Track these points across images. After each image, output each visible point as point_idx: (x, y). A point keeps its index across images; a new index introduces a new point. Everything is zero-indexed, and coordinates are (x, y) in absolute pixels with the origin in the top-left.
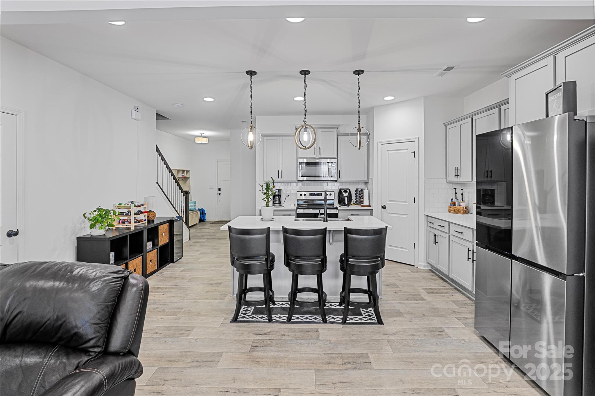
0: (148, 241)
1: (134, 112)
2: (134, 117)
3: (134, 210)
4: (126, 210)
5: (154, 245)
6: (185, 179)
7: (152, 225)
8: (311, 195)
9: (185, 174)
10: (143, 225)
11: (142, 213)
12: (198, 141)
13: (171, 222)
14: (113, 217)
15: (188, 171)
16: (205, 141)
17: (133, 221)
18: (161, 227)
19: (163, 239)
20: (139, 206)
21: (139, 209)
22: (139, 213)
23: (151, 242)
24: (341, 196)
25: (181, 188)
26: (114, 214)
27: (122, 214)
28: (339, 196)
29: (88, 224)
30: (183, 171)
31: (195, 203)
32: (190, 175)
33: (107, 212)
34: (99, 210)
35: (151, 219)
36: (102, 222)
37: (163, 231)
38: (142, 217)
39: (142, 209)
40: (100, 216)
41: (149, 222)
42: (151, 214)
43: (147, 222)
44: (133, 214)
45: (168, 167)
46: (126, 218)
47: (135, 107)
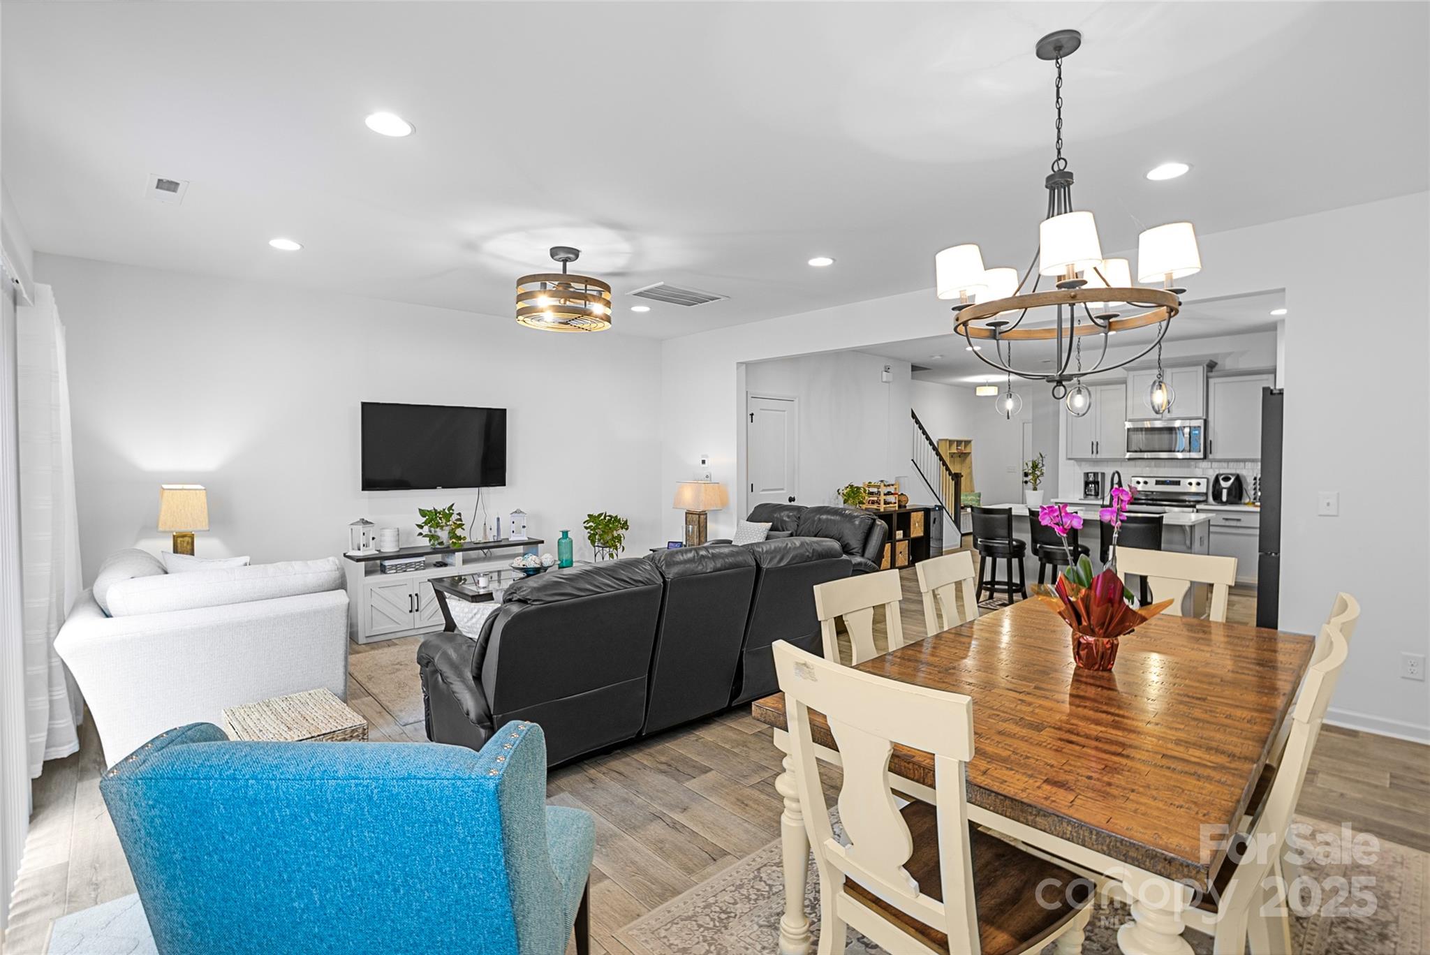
0: (898, 530)
1: (884, 373)
2: (884, 380)
3: (884, 490)
4: (875, 490)
5: (905, 535)
6: (963, 456)
7: (903, 510)
8: (1158, 483)
9: (962, 447)
10: (893, 509)
11: (892, 494)
12: (981, 392)
13: (927, 511)
14: (864, 494)
15: (967, 443)
16: (993, 391)
17: (882, 502)
18: (913, 514)
19: (917, 531)
20: (889, 485)
21: (889, 489)
22: (889, 493)
23: (902, 532)
24: (1217, 487)
25: (947, 469)
26: (865, 491)
27: (871, 493)
28: (1214, 486)
29: (841, 499)
30: (959, 443)
31: (980, 497)
32: (974, 449)
33: (858, 488)
34: (852, 486)
35: (903, 504)
36: (854, 498)
37: (917, 520)
38: (891, 499)
39: (892, 489)
40: (853, 492)
41: (900, 506)
42: (903, 498)
43: (897, 505)
44: (882, 494)
45: (928, 438)
46: (876, 499)
47: (885, 367)
